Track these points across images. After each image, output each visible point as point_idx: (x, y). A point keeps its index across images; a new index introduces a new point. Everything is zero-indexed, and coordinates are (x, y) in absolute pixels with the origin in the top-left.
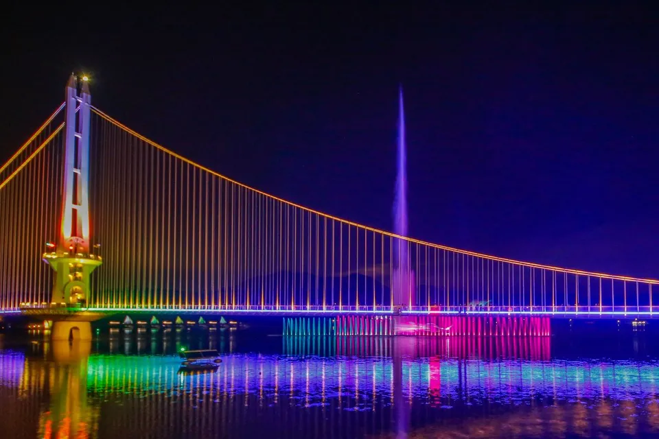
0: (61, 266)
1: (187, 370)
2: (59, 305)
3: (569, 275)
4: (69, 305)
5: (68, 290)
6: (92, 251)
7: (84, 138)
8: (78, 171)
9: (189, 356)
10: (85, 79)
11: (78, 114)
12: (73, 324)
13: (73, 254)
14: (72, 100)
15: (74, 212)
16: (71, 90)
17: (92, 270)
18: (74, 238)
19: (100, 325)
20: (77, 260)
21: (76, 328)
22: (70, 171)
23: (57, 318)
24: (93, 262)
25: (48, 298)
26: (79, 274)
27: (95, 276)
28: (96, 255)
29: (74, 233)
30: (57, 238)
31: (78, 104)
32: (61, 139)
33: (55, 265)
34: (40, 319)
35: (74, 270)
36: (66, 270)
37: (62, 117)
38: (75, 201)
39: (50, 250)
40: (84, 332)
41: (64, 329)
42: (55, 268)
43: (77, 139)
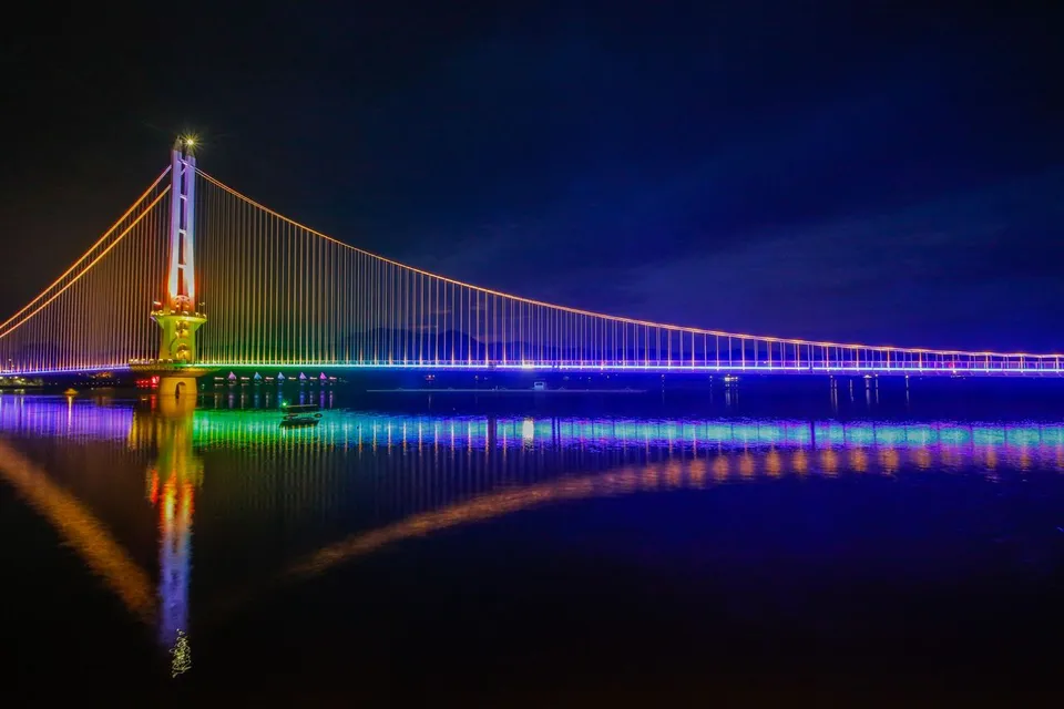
0: (167, 324)
1: (288, 424)
2: (165, 361)
3: (662, 329)
4: (176, 361)
5: (176, 345)
6: (198, 309)
7: (189, 199)
8: (183, 232)
9: (291, 410)
10: (190, 142)
11: (183, 177)
12: (182, 380)
13: (179, 312)
14: (177, 164)
15: (181, 271)
16: (176, 153)
17: (197, 327)
18: (180, 297)
19: (205, 380)
20: (183, 318)
21: (182, 384)
22: (176, 231)
23: (164, 374)
24: (198, 320)
25: (156, 354)
26: (185, 332)
27: (201, 334)
28: (201, 312)
29: (181, 292)
30: (164, 297)
31: (183, 166)
32: (168, 199)
33: (161, 322)
34: (147, 375)
35: (181, 327)
36: (172, 329)
37: (168, 180)
38: (181, 261)
39: (157, 309)
40: (190, 387)
41: (170, 385)
42: (162, 325)
43: (182, 201)
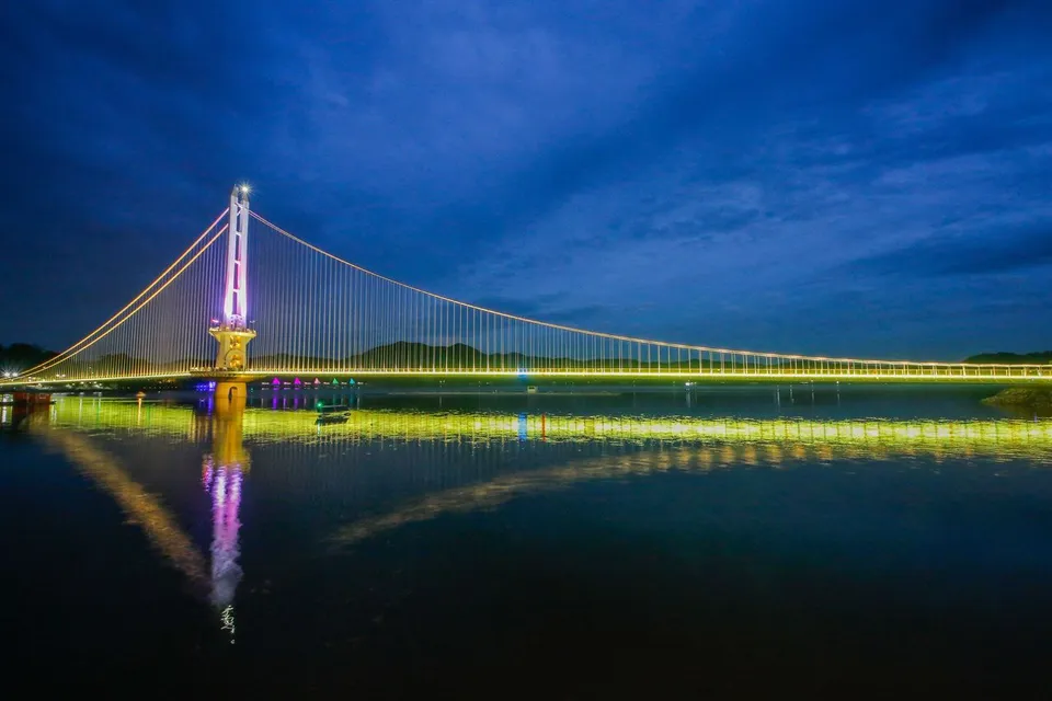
0: (223, 337)
1: (323, 421)
2: (221, 369)
3: (633, 342)
4: (229, 369)
5: (230, 356)
6: (249, 326)
7: (244, 236)
8: (238, 262)
9: (325, 410)
10: (245, 189)
11: (238, 217)
12: (233, 385)
13: (234, 328)
14: (234, 206)
15: (235, 294)
16: (234, 199)
17: (248, 341)
18: (234, 316)
19: (253, 385)
20: (236, 333)
21: (235, 388)
22: (232, 261)
23: (219, 380)
24: (250, 335)
25: (213, 363)
26: (238, 345)
27: (250, 346)
28: (252, 329)
29: (235, 312)
30: (221, 317)
31: (239, 209)
32: (225, 237)
33: (218, 337)
34: (204, 380)
35: (235, 341)
36: (227, 343)
37: (227, 220)
38: (236, 286)
39: (214, 326)
40: (241, 391)
41: (224, 389)
42: (219, 340)
43: (238, 237)
